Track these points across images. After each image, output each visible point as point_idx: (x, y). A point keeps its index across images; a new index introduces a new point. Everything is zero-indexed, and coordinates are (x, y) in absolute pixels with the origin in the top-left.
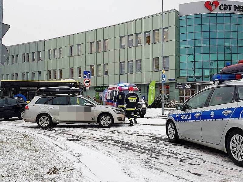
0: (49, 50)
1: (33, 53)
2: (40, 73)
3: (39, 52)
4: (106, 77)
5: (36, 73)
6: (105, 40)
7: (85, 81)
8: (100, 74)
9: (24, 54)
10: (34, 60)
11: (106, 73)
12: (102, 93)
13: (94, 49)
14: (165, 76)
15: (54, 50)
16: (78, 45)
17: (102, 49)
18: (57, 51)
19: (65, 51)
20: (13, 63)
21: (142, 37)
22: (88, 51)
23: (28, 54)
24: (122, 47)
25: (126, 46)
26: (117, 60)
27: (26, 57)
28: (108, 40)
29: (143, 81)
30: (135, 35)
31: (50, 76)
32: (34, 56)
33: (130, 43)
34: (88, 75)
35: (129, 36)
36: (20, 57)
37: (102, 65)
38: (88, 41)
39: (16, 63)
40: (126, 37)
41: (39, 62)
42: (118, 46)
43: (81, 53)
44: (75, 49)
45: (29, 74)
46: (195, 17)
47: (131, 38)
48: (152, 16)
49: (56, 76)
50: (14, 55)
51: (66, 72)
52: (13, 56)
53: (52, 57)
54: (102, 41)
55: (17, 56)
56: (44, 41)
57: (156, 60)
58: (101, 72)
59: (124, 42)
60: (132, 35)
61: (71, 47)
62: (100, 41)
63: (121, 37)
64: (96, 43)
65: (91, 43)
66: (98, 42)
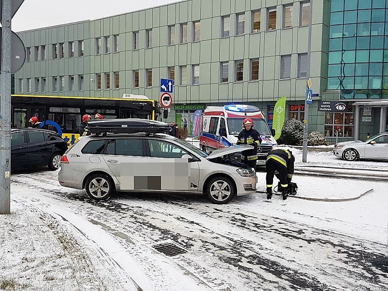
0: (97, 39)
1: (71, 43)
2: (82, 78)
3: (80, 42)
5: (76, 78)
6: (194, 22)
8: (184, 83)
9: (54, 45)
10: (71, 54)
12: (187, 115)
15: (106, 38)
16: (147, 31)
17: (189, 37)
18: (110, 40)
23: (61, 44)
24: (224, 35)
25: (232, 33)
27: (58, 50)
28: (199, 21)
29: (260, 96)
30: (248, 14)
31: (99, 83)
32: (72, 49)
33: (239, 28)
35: (237, 14)
36: (49, 50)
37: (189, 67)
38: (164, 23)
39: (43, 59)
40: (233, 17)
41: (81, 58)
42: (217, 33)
43: (152, 44)
44: (142, 36)
45: (63, 79)
47: (241, 18)
49: (108, 83)
50: (39, 46)
52: (37, 48)
53: (102, 51)
54: (190, 24)
55: (43, 47)
56: (89, 22)
58: (187, 78)
59: (229, 25)
60: (244, 13)
61: (135, 33)
62: (186, 24)
63: (223, 17)
64: (178, 27)
65: (170, 26)
66: (181, 25)
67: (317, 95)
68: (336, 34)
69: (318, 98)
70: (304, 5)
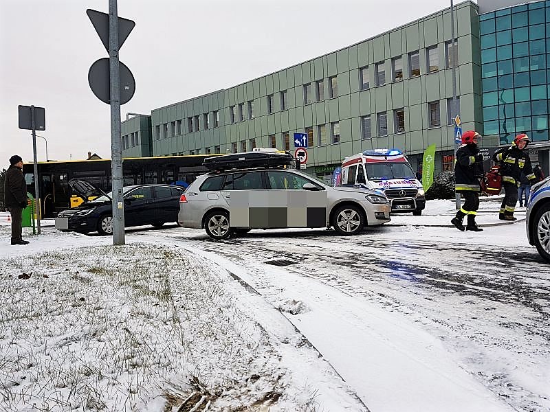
0: (232, 107)
1: (206, 115)
2: (219, 149)
3: (215, 112)
4: (336, 147)
5: (213, 150)
6: (330, 78)
7: (298, 151)
8: (324, 143)
9: (190, 118)
10: (207, 127)
11: (336, 139)
12: (329, 177)
13: (312, 97)
14: (460, 129)
15: (241, 105)
16: (282, 92)
18: (245, 107)
19: (260, 106)
20: (173, 136)
21: (401, 65)
22: (301, 101)
23: (197, 117)
25: (372, 85)
26: (356, 113)
27: (193, 122)
28: (336, 76)
29: (408, 149)
30: (388, 62)
32: (207, 120)
33: (379, 78)
34: (303, 140)
35: (377, 64)
36: (185, 126)
37: (328, 126)
38: (299, 83)
39: (179, 134)
40: (372, 67)
41: (216, 129)
42: (357, 87)
43: (288, 106)
44: (276, 99)
45: (200, 152)
46: (513, 12)
47: (381, 68)
48: (423, 20)
50: (175, 122)
51: (263, 144)
52: (173, 123)
53: (237, 119)
54: (326, 81)
55: (180, 122)
56: (223, 91)
57: (433, 106)
58: (327, 138)
59: (369, 76)
60: (383, 62)
61: (269, 97)
62: (322, 80)
63: (361, 69)
64: (313, 85)
65: (305, 86)
66: (317, 82)
68: (489, 74)
70: (450, 45)
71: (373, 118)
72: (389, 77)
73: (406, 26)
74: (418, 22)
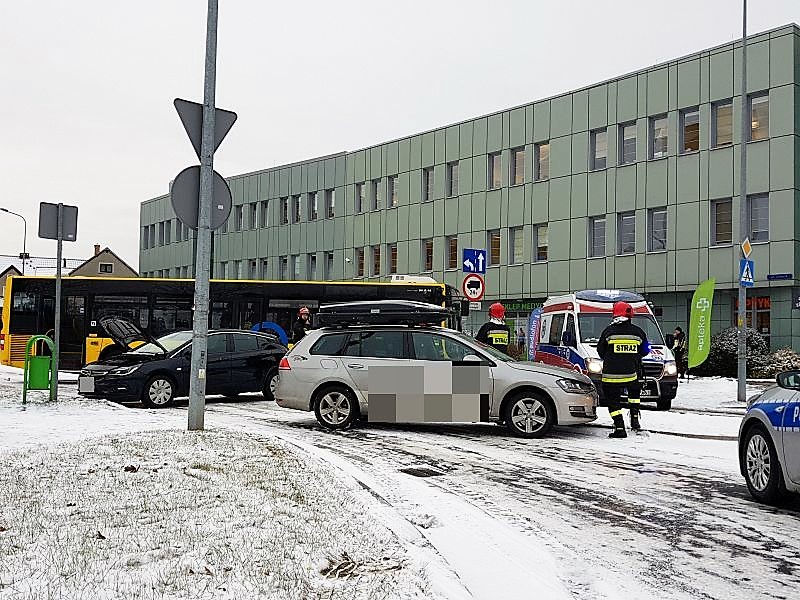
0: (359, 185)
1: (312, 195)
2: (331, 257)
3: (329, 192)
4: (540, 269)
5: (320, 258)
6: (537, 145)
7: (469, 280)
8: (518, 259)
9: (283, 199)
10: (313, 216)
11: (542, 254)
12: (525, 321)
13: (501, 176)
14: (751, 263)
15: (375, 182)
16: (450, 165)
17: (526, 173)
18: (382, 186)
19: (409, 187)
20: (252, 227)
21: (669, 129)
22: (481, 183)
23: (296, 197)
24: (597, 165)
25: (613, 161)
26: (580, 210)
27: (289, 208)
28: (547, 142)
29: (671, 281)
30: (643, 124)
31: (361, 266)
32: (314, 205)
33: (625, 150)
34: (478, 261)
35: (622, 126)
36: (274, 208)
37: (528, 229)
38: (480, 149)
39: (263, 225)
40: (613, 131)
41: (330, 222)
42: (584, 164)
43: (459, 190)
44: (439, 176)
45: (298, 260)
47: (629, 134)
48: (708, 53)
49: (377, 266)
50: (256, 203)
51: (411, 253)
52: (253, 205)
53: (366, 206)
54: (530, 149)
55: (265, 204)
56: (344, 155)
57: (721, 206)
58: (524, 250)
59: (606, 147)
60: (634, 123)
61: (426, 171)
62: (522, 148)
63: (593, 133)
64: (506, 155)
65: (491, 156)
66: (514, 151)
67: (789, 277)
69: (791, 283)
70: (755, 101)
71: (611, 223)
72: (642, 150)
73: (677, 62)
74: (699, 56)
